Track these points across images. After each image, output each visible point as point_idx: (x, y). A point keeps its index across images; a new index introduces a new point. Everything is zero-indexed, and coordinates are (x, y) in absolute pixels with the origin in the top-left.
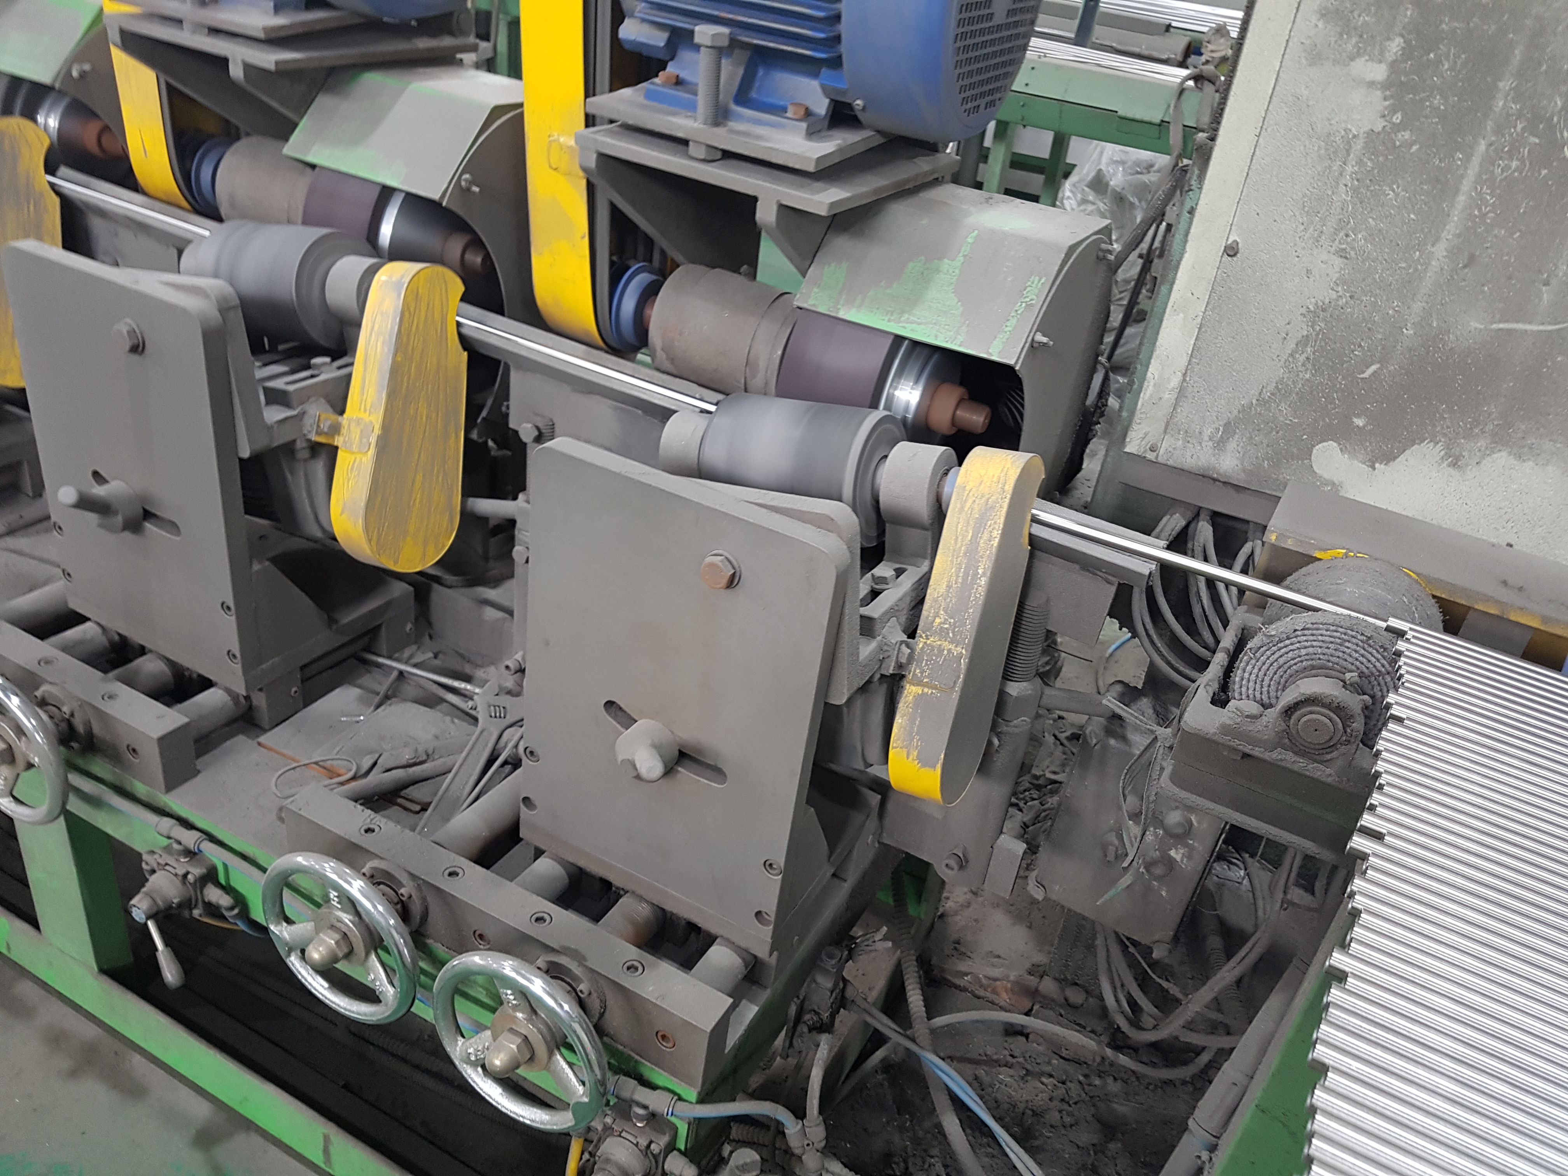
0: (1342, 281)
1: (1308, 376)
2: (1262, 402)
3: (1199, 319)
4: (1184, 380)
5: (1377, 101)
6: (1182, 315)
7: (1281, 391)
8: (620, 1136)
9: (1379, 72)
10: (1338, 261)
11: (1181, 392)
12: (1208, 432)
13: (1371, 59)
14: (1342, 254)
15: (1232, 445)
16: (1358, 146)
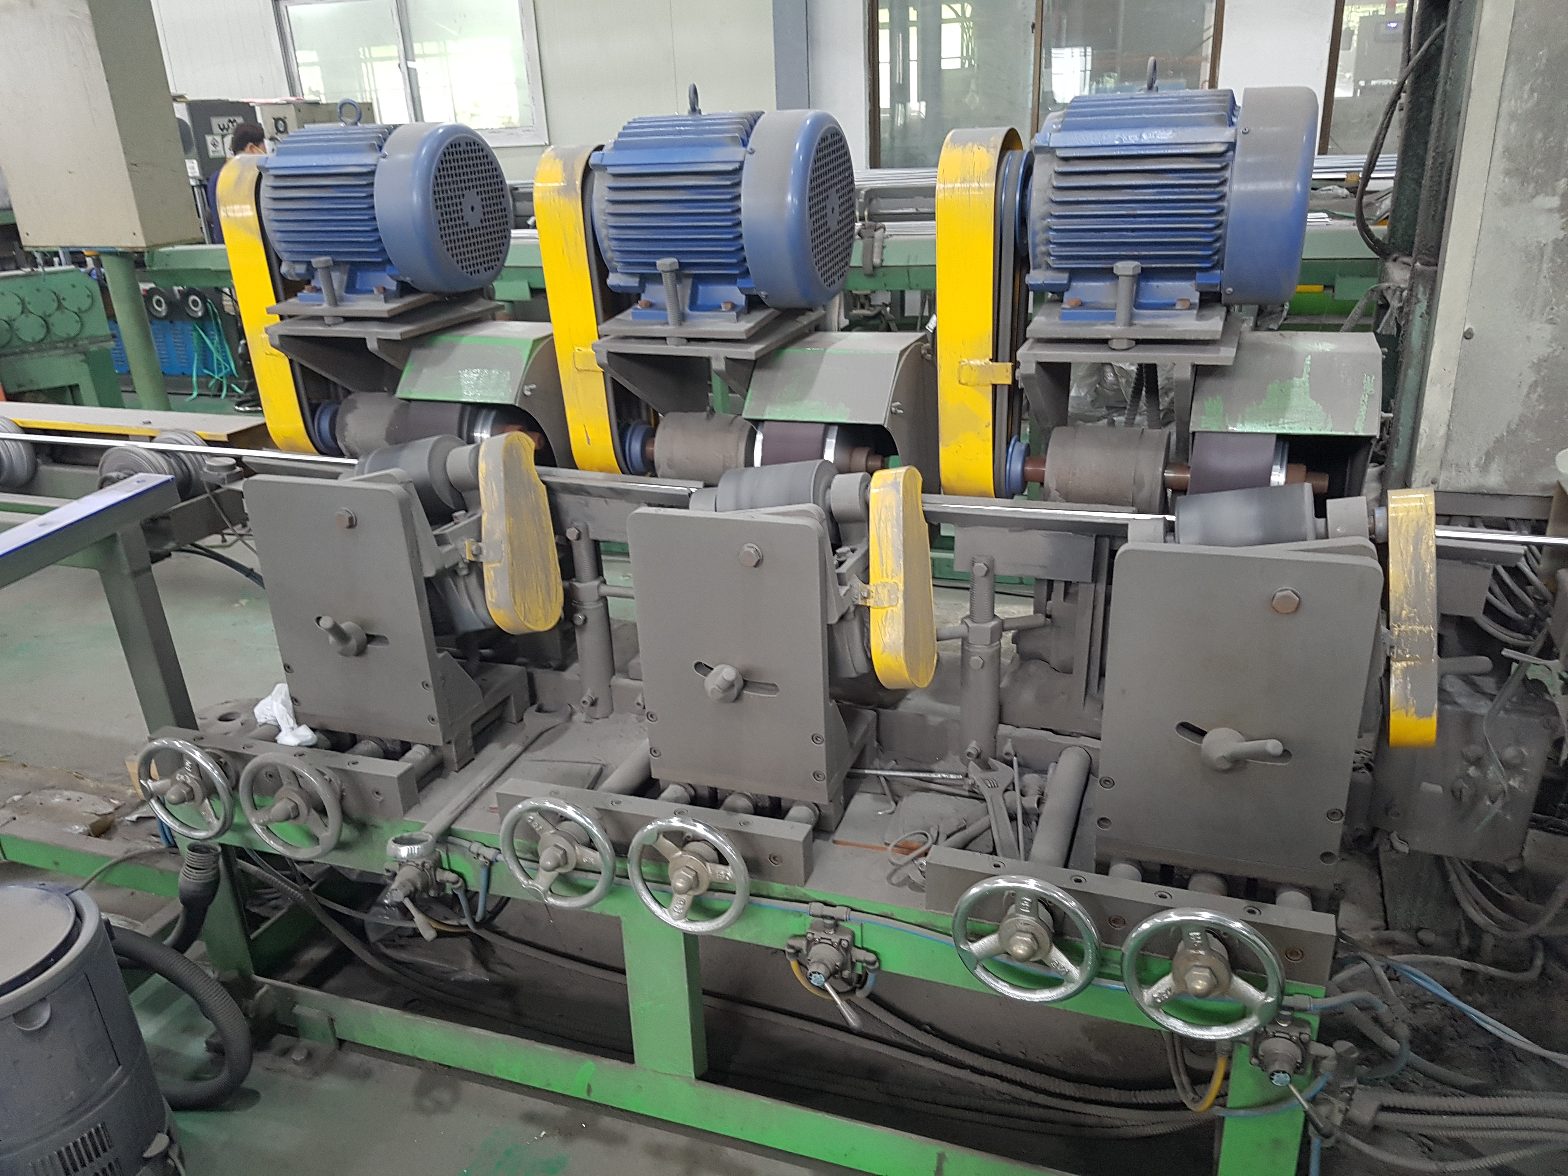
0: (1554, 339)
1: (1541, 407)
2: (1511, 432)
3: (1453, 386)
4: (1449, 429)
5: (1557, 220)
6: (1439, 385)
7: (1523, 422)
8: (1275, 1036)
9: (1554, 202)
10: (1549, 327)
11: (1449, 438)
12: (1473, 462)
13: (1547, 195)
14: (1551, 321)
15: (1494, 467)
16: (1549, 251)
